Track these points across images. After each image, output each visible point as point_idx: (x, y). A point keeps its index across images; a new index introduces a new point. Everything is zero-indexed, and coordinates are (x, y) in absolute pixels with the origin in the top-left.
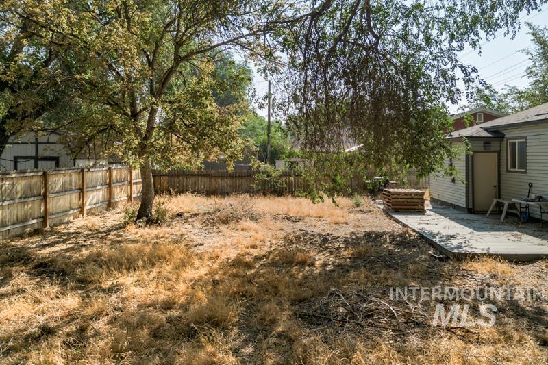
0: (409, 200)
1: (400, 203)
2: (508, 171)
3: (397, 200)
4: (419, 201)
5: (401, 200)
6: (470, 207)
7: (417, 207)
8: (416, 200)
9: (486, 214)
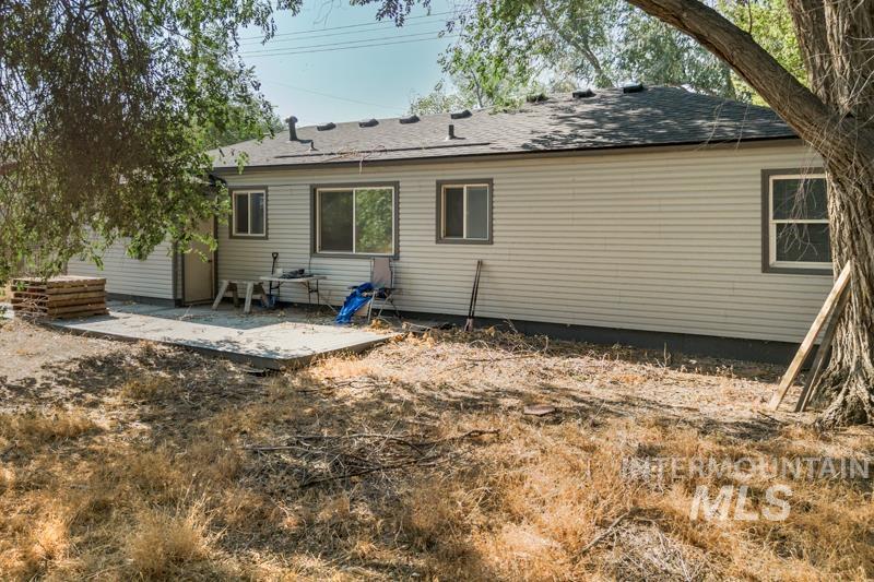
0: (81, 295)
1: (64, 303)
2: (231, 237)
3: (59, 297)
4: (97, 294)
5: (67, 297)
6: (180, 297)
7: (94, 307)
8: (92, 295)
9: (212, 304)
